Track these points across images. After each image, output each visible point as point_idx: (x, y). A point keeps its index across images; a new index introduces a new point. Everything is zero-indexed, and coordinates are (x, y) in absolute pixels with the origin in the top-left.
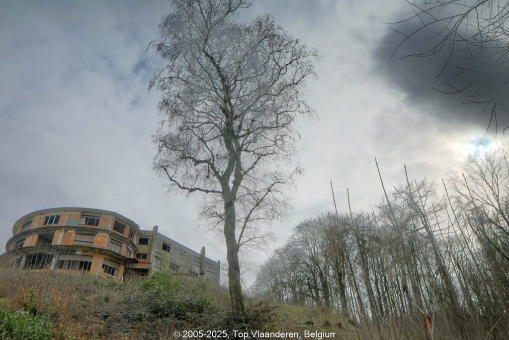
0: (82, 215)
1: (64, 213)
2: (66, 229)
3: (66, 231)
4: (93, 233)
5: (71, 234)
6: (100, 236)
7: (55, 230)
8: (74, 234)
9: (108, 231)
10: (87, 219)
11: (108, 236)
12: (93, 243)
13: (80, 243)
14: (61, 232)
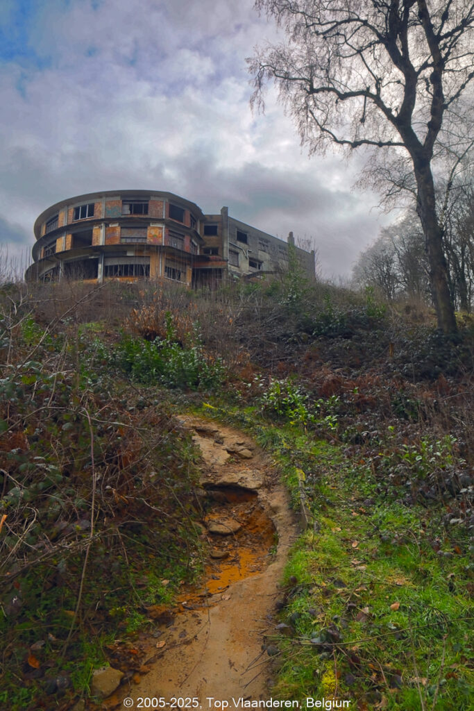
0: (123, 201)
1: (99, 200)
2: (107, 222)
3: (107, 225)
4: (144, 225)
5: (114, 228)
6: (154, 228)
7: (92, 226)
8: (118, 229)
9: (163, 219)
10: (131, 206)
11: (164, 227)
12: (146, 238)
13: (129, 241)
14: (100, 227)
